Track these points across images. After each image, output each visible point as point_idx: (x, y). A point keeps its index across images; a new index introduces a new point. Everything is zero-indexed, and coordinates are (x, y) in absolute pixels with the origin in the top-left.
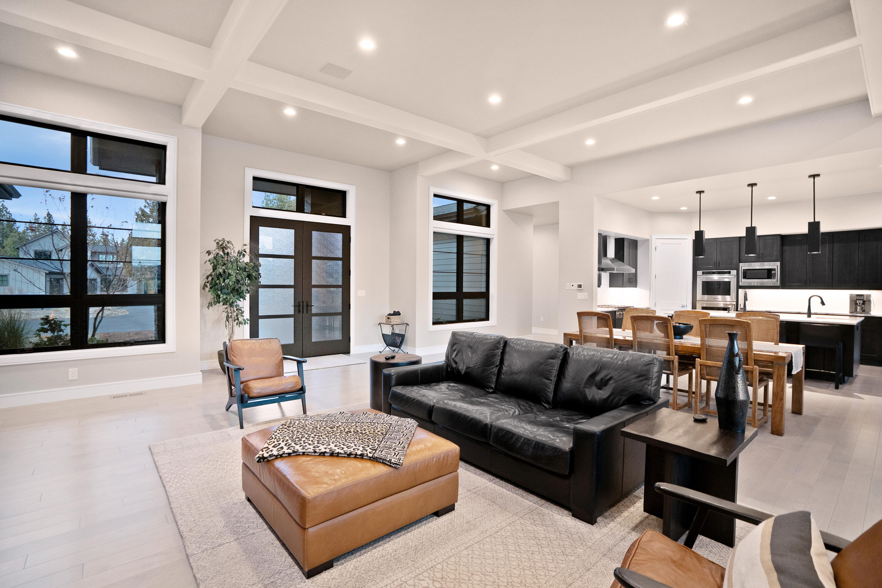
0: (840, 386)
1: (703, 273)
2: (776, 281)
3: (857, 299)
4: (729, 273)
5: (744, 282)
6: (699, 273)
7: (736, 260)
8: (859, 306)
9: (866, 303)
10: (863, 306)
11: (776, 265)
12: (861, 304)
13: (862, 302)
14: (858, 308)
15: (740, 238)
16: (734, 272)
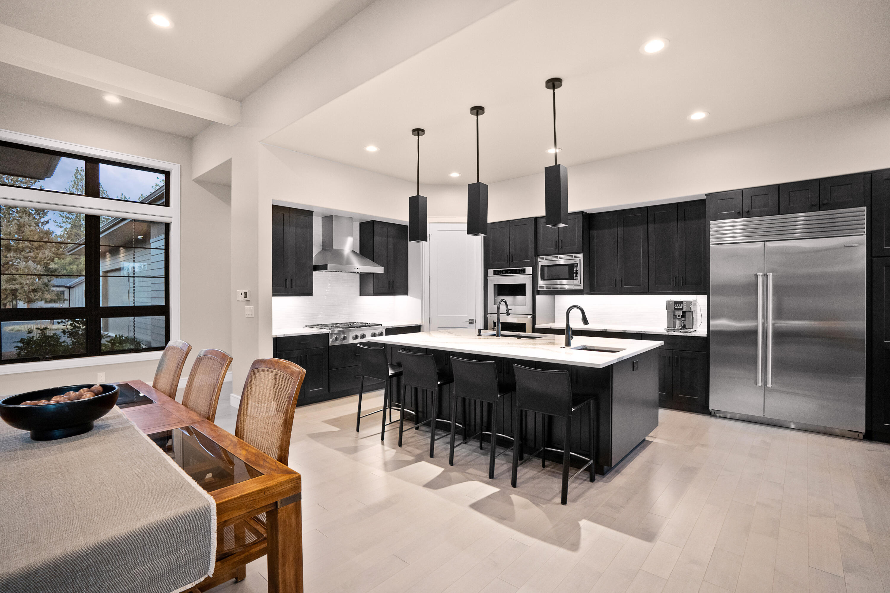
0: (597, 477)
1: (495, 273)
2: (578, 283)
3: (675, 309)
4: (524, 271)
5: (543, 284)
6: (491, 272)
7: (531, 252)
8: (679, 319)
9: (687, 314)
10: (683, 319)
11: (578, 259)
12: (680, 317)
13: (680, 313)
14: (678, 322)
15: (536, 219)
16: (529, 270)
